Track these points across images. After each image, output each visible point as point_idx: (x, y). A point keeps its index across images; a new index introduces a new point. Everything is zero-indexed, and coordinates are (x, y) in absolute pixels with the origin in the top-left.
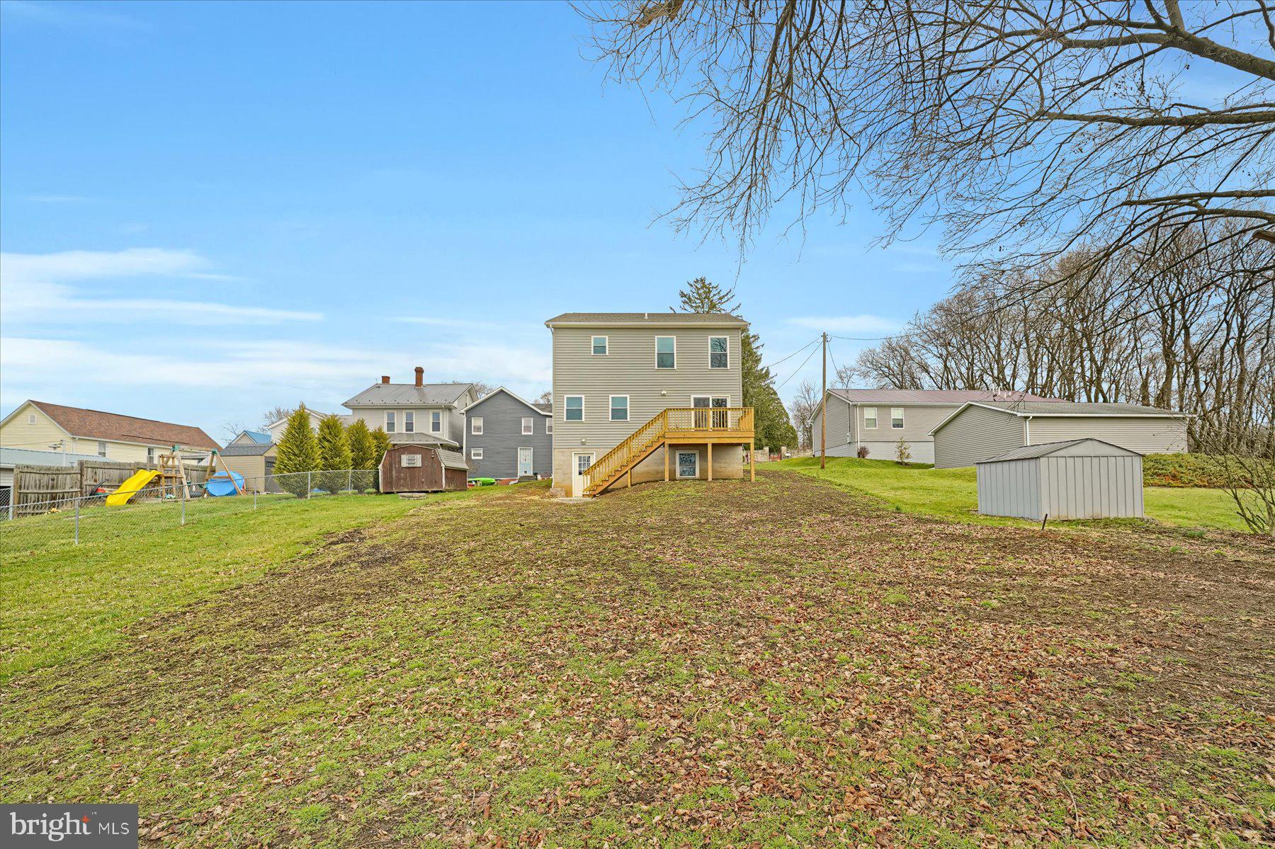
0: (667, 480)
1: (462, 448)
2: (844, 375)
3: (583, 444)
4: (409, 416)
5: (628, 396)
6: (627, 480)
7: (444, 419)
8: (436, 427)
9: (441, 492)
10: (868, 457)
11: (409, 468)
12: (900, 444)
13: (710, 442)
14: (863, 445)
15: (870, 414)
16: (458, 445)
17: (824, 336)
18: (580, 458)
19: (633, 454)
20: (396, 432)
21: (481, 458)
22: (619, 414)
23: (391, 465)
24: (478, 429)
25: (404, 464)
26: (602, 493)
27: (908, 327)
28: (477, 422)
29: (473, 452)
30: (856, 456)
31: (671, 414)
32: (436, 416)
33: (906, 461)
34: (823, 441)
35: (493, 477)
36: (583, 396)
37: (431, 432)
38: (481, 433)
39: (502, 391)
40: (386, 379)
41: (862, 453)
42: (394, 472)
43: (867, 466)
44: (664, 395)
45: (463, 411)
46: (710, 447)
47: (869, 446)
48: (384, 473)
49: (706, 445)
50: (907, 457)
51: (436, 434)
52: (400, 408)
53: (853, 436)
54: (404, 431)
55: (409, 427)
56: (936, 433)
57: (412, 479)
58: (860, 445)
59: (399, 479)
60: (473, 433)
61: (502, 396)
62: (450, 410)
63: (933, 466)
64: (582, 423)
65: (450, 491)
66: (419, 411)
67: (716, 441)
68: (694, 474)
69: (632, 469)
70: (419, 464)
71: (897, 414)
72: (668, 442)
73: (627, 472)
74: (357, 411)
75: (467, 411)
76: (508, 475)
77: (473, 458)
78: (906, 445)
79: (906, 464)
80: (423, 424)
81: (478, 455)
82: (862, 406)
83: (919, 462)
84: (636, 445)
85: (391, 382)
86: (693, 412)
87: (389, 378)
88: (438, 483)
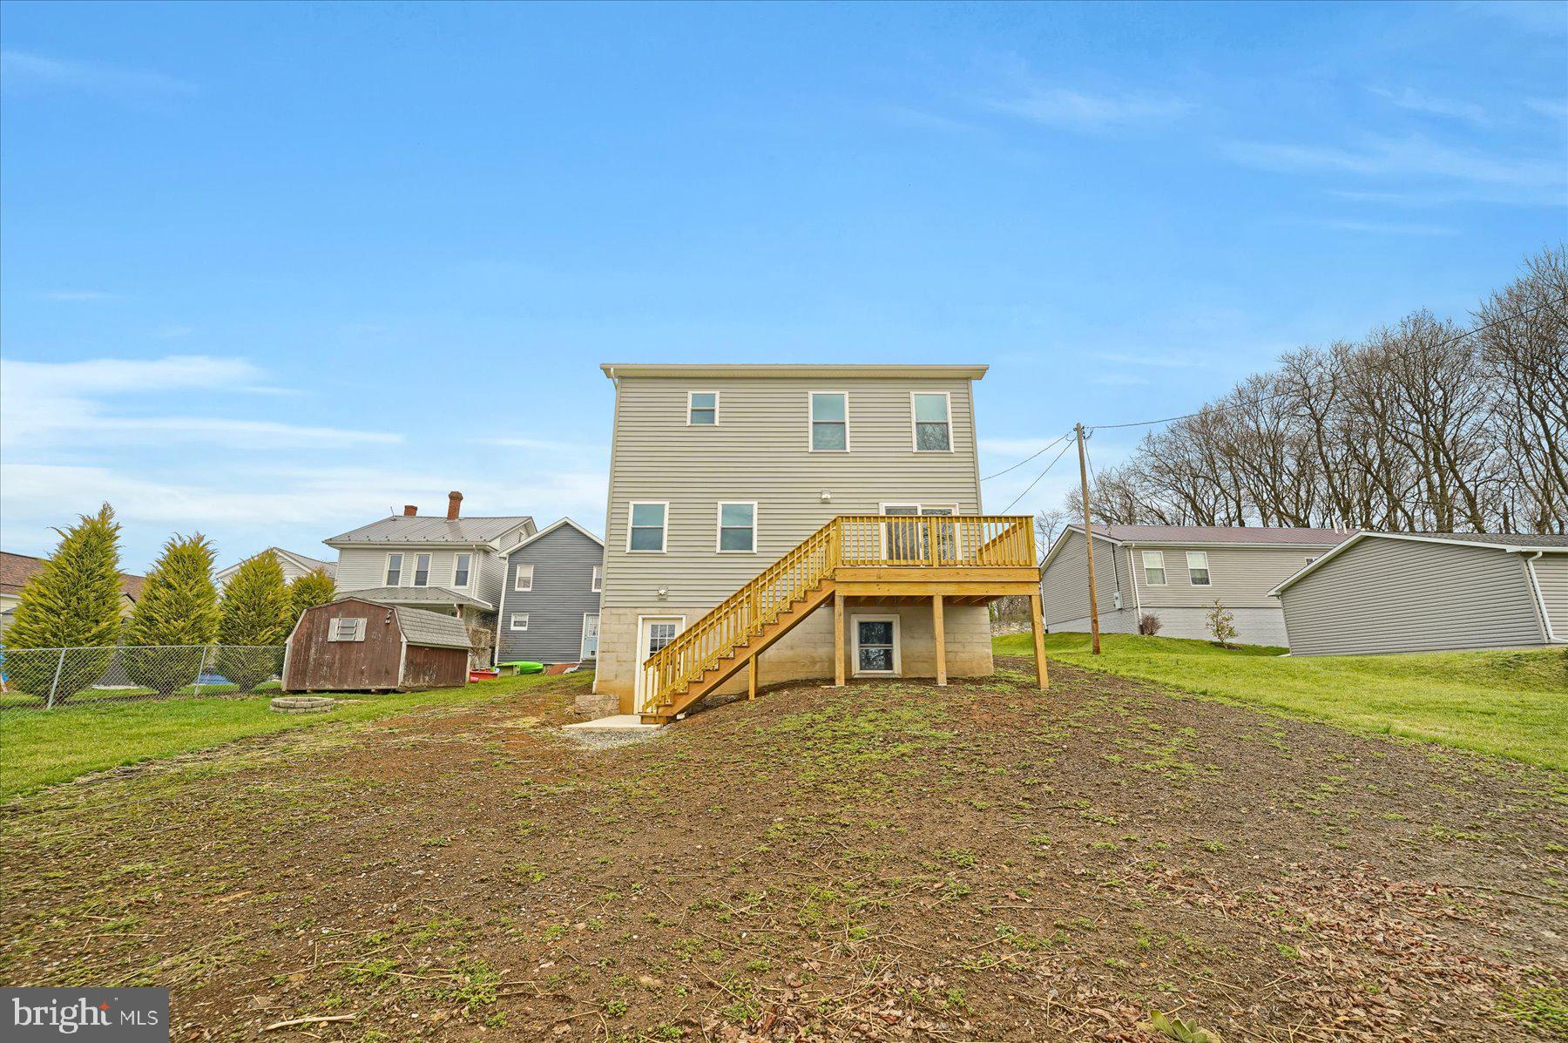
0: (840, 682)
1: (496, 614)
2: (1044, 524)
3: (662, 598)
4: (423, 562)
5: (755, 503)
6: (747, 680)
7: (475, 566)
8: (462, 578)
9: (395, 691)
10: (1160, 633)
11: (340, 642)
12: (1214, 612)
13: (938, 592)
14: (1148, 612)
15: (1153, 560)
16: (490, 607)
17: (1079, 430)
18: (654, 628)
19: (761, 620)
20: (399, 586)
21: (525, 629)
22: (738, 539)
23: (309, 638)
24: (525, 582)
25: (333, 636)
26: (691, 711)
27: (1137, 454)
28: (525, 572)
29: (513, 619)
30: (1137, 632)
31: (847, 527)
32: (463, 562)
33: (1227, 641)
34: (1094, 605)
35: (540, 660)
36: (667, 504)
37: (452, 586)
38: (529, 590)
39: (567, 524)
40: (411, 510)
41: (1148, 626)
42: (313, 651)
43: (1160, 649)
44: (825, 502)
45: (504, 554)
46: (938, 606)
47: (1162, 616)
48: (296, 652)
49: (929, 600)
50: (1231, 633)
51: (461, 589)
52: (410, 549)
53: (1127, 596)
54: (412, 585)
55: (421, 578)
56: (1284, 592)
57: (345, 664)
58: (1141, 613)
59: (319, 665)
60: (517, 589)
61: (566, 533)
62: (486, 552)
63: (1286, 651)
64: (663, 556)
65: (414, 690)
66: (440, 553)
67: (952, 591)
68: (889, 664)
69: (758, 654)
70: (360, 636)
71: (1197, 561)
72: (842, 592)
73: (747, 662)
74: (347, 554)
75: (512, 555)
76: (564, 657)
77: (513, 628)
78: (1225, 613)
79: (1230, 647)
80: (442, 573)
81: (521, 624)
82: (1139, 548)
83: (1250, 642)
84: (770, 600)
85: (418, 513)
86: (883, 526)
87: (416, 509)
88: (390, 673)
